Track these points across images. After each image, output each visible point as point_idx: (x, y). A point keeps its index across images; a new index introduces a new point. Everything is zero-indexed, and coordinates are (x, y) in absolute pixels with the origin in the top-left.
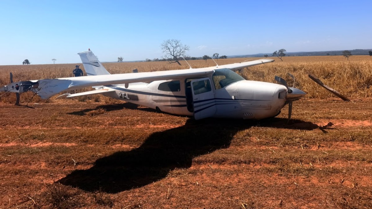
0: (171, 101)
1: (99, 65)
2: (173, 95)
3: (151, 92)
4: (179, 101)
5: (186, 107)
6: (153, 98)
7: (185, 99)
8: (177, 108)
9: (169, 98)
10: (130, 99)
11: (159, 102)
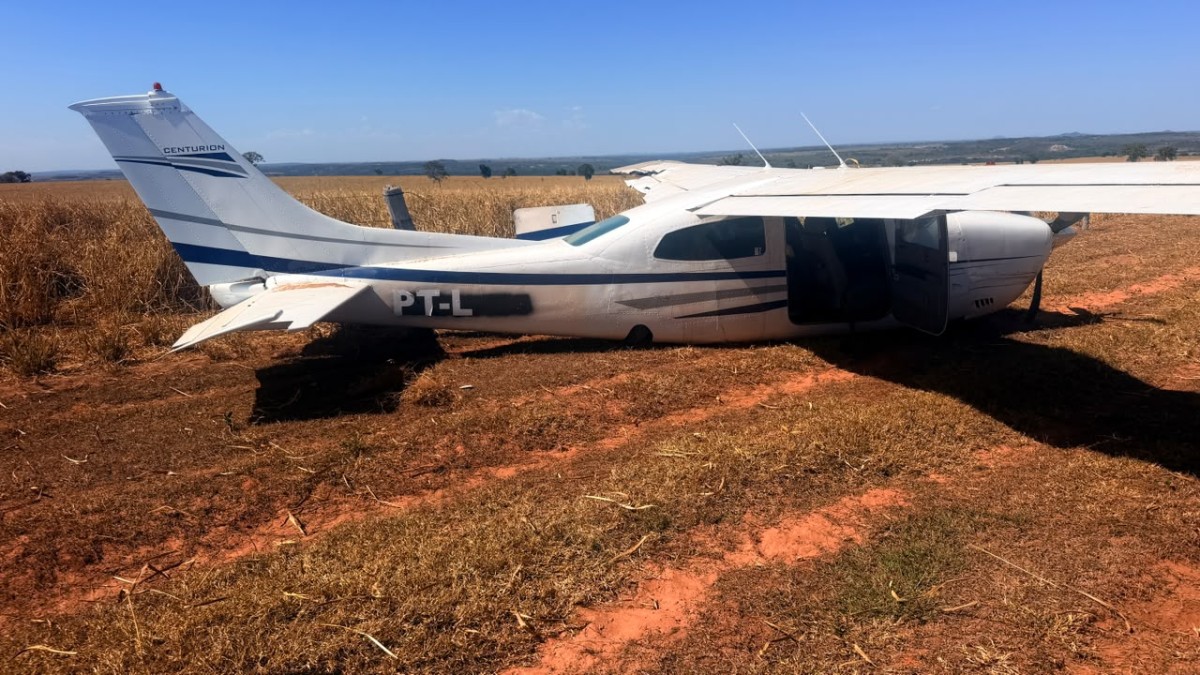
0: (720, 295)
1: (239, 168)
2: (731, 270)
3: (614, 272)
4: (755, 291)
5: (785, 310)
6: (623, 292)
7: (783, 281)
8: (745, 316)
9: (712, 286)
10: (476, 314)
11: (657, 306)
